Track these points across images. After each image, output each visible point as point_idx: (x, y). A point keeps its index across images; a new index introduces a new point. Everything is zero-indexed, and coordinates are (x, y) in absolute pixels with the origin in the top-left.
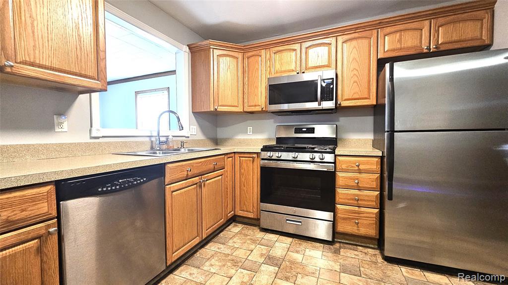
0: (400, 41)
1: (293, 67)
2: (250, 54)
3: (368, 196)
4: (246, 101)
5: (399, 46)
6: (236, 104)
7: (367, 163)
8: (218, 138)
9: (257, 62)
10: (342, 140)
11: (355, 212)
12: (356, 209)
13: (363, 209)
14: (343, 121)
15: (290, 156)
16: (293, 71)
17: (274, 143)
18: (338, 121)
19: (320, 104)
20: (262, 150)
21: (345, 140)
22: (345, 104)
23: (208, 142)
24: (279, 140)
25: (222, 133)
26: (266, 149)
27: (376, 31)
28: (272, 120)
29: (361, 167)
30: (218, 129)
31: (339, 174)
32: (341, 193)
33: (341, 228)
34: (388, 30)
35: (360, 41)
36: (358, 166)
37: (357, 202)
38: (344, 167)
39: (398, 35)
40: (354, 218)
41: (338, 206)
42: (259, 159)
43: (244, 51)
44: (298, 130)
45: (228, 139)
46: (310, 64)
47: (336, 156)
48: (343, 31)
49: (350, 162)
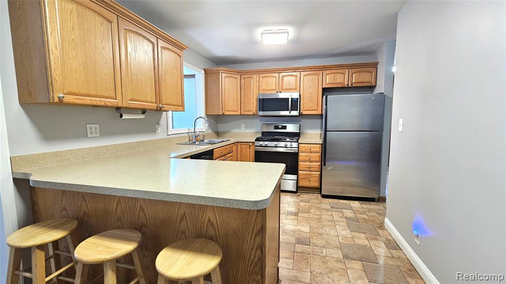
0: (334, 79)
1: (274, 88)
2: (245, 76)
3: (314, 165)
4: (242, 107)
5: (333, 82)
6: (236, 110)
7: (315, 147)
8: (219, 131)
9: (250, 82)
10: (302, 133)
11: (308, 174)
12: (309, 172)
13: (312, 173)
14: (304, 122)
15: (273, 144)
16: (274, 90)
17: (260, 135)
18: (300, 121)
19: (290, 113)
20: (256, 140)
21: (305, 133)
22: (304, 113)
23: (214, 135)
24: (263, 133)
25: (221, 127)
26: (258, 140)
27: (322, 71)
28: (259, 120)
29: (312, 150)
30: (219, 125)
31: (300, 154)
32: (302, 164)
33: (301, 184)
34: (328, 72)
35: (313, 76)
36: (310, 149)
37: (309, 169)
38: (303, 150)
39: (333, 75)
40: (308, 177)
41: (299, 172)
42: (254, 146)
43: (241, 73)
44: (277, 127)
45: (227, 132)
46: (285, 87)
47: (299, 144)
48: (304, 69)
49: (306, 147)
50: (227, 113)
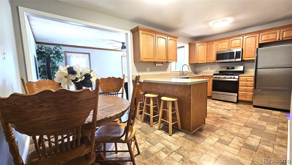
0: (268, 37)
1: (226, 47)
2: (210, 43)
3: (250, 89)
4: (208, 59)
5: (267, 39)
6: (204, 60)
7: (250, 78)
8: (196, 71)
9: (212, 46)
11: (245, 94)
12: (246, 93)
13: (248, 93)
14: (247, 65)
15: (223, 76)
16: (226, 48)
17: (218, 73)
18: (245, 64)
19: (235, 60)
20: (213, 75)
21: (247, 71)
22: (245, 59)
23: (193, 73)
24: (220, 72)
25: (197, 70)
26: (214, 75)
27: (258, 34)
28: (218, 65)
29: (248, 80)
30: (196, 68)
31: (240, 82)
32: (240, 88)
33: (240, 98)
34: (263, 34)
35: (252, 38)
36: (247, 79)
37: (246, 90)
38: (242, 80)
39: (267, 35)
40: (245, 95)
41: (239, 92)
42: (212, 78)
43: (207, 42)
44: (228, 68)
45: (200, 71)
46: (232, 47)
47: (239, 76)
48: (246, 34)
49: (244, 78)
50: (199, 62)
